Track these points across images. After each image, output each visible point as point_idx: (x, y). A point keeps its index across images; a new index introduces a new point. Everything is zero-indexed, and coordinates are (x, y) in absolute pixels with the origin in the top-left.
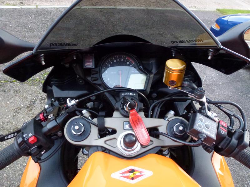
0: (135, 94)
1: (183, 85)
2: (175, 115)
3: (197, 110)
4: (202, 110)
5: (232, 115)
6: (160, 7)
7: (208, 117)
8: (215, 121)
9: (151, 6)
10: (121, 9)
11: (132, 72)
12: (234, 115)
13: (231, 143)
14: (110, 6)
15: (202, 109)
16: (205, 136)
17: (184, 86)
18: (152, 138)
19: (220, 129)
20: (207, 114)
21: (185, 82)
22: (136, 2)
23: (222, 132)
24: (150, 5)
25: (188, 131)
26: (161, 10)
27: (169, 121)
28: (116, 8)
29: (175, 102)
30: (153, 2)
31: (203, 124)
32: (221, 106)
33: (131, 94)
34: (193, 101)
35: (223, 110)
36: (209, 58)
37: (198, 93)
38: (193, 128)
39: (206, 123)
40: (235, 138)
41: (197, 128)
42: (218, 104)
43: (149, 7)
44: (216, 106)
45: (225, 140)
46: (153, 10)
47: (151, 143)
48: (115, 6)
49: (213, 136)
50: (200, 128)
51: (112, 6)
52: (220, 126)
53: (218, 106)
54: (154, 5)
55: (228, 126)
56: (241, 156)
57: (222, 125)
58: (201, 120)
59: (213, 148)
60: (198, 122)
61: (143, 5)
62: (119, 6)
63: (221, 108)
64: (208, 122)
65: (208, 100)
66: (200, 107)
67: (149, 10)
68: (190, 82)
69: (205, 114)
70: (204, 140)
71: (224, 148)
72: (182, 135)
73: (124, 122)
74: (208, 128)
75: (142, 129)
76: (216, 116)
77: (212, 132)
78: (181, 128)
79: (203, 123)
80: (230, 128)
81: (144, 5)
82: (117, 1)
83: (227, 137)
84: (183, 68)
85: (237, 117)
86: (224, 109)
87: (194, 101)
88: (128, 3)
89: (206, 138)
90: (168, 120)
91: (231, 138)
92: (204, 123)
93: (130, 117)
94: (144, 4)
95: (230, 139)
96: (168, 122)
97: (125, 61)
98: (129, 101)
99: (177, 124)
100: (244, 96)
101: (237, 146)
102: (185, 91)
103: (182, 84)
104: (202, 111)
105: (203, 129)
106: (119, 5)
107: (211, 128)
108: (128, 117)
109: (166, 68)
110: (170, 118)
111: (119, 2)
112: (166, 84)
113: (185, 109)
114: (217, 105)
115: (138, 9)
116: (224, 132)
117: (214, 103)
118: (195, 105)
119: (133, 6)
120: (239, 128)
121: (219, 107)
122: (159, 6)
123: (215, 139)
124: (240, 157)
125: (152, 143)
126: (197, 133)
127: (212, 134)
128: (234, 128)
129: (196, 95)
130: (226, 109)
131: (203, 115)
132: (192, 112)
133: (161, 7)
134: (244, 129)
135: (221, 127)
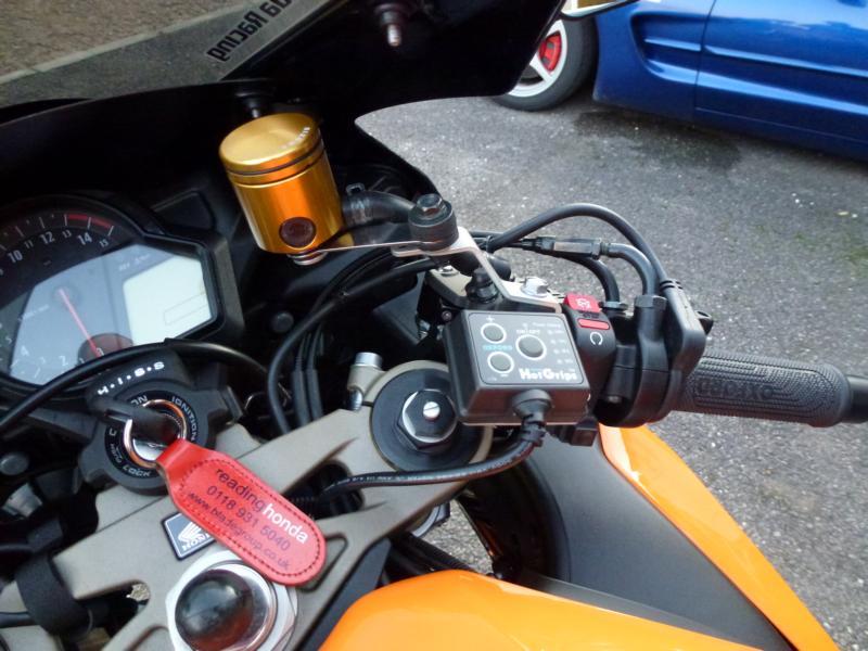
0: (159, 366)
1: (350, 224)
2: (385, 365)
3: (461, 298)
4: (482, 290)
5: (596, 252)
6: (203, 11)
7: (513, 306)
8: (550, 310)
9: (171, 20)
10: (58, 68)
11: (122, 268)
12: (604, 252)
13: (645, 365)
14: (9, 71)
15: (478, 287)
16: (544, 395)
17: (357, 222)
18: (330, 525)
19: (580, 331)
20: (507, 297)
21: (352, 206)
22: (108, 26)
23: (597, 339)
24: (166, 19)
25: (463, 412)
26: (213, 21)
27: (371, 405)
28: (39, 73)
29: (376, 310)
30: (174, 4)
31: (510, 348)
32: (541, 239)
33: (140, 372)
34: (434, 271)
35: (555, 249)
36: (393, 37)
37: (427, 224)
38: (478, 389)
39: (517, 336)
40: (647, 336)
41: (495, 380)
42: (526, 237)
43: (168, 25)
44: (525, 248)
45: (619, 363)
46: (183, 32)
47: (336, 546)
48: (28, 65)
49: (572, 375)
50: (504, 374)
51: (16, 69)
52: (576, 316)
53: (529, 244)
54: (180, 14)
55: (601, 305)
56: (696, 392)
57: (581, 312)
58: (494, 335)
59: (593, 418)
60: (486, 347)
61: (140, 25)
62: (45, 60)
63: (546, 245)
64: (525, 325)
65: (485, 239)
66: (467, 279)
67: (169, 36)
68: (374, 196)
69: (500, 299)
70: (545, 416)
71: (628, 395)
72: (453, 434)
73: (163, 522)
74: (538, 354)
75: (260, 510)
76: (543, 289)
77: (559, 362)
78: (431, 410)
79: (506, 343)
80: (612, 304)
81: (145, 27)
82: (30, 45)
83: (620, 346)
84: (308, 140)
85: (616, 251)
86: (559, 246)
87: (437, 268)
88: (78, 37)
89: (548, 402)
90: (365, 404)
91: (637, 343)
92: (510, 341)
93: (174, 488)
94: (144, 23)
95: (633, 348)
96: (367, 410)
97: (68, 234)
98: (128, 417)
99: (406, 399)
100: (586, 191)
101: (670, 361)
102: (374, 245)
103: (344, 217)
104: (483, 293)
105: (521, 370)
106: (46, 57)
107: (550, 348)
108: (162, 492)
109: (232, 176)
110: (370, 388)
111: (39, 44)
112: (273, 250)
113: (418, 320)
114: (525, 244)
115: (128, 49)
116: (600, 333)
117: (513, 241)
118: (447, 281)
119: (104, 43)
120: (645, 291)
121: (535, 247)
122: (198, 12)
123: (586, 384)
124: (694, 396)
125: (342, 543)
126: (506, 399)
127: (566, 371)
128: (623, 301)
129: (422, 235)
130: (565, 241)
131: (492, 309)
132: (448, 315)
133: (207, 10)
134: (661, 288)
135: (580, 321)
